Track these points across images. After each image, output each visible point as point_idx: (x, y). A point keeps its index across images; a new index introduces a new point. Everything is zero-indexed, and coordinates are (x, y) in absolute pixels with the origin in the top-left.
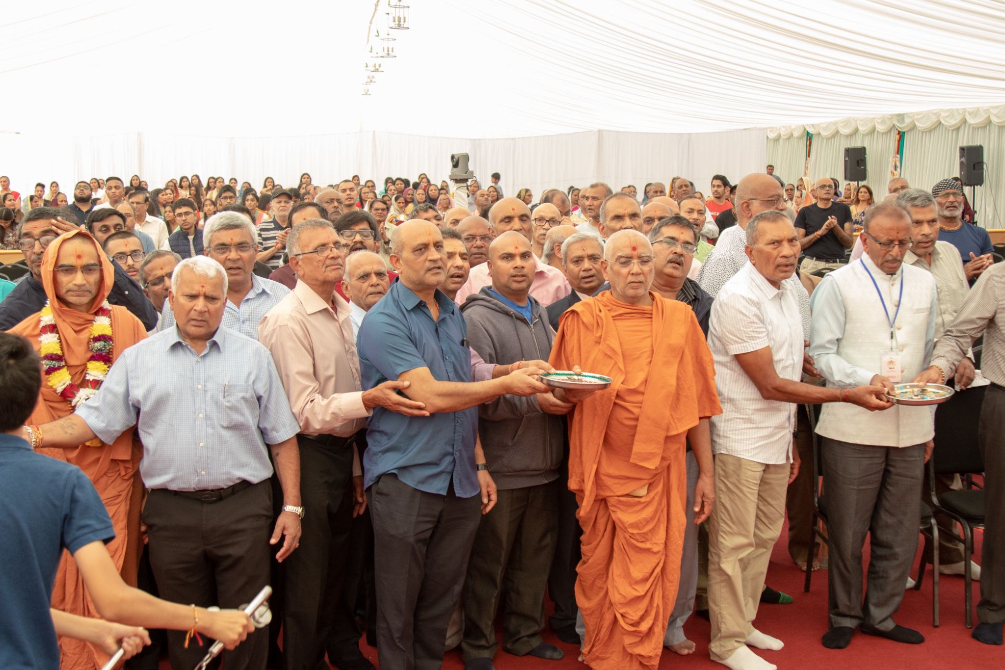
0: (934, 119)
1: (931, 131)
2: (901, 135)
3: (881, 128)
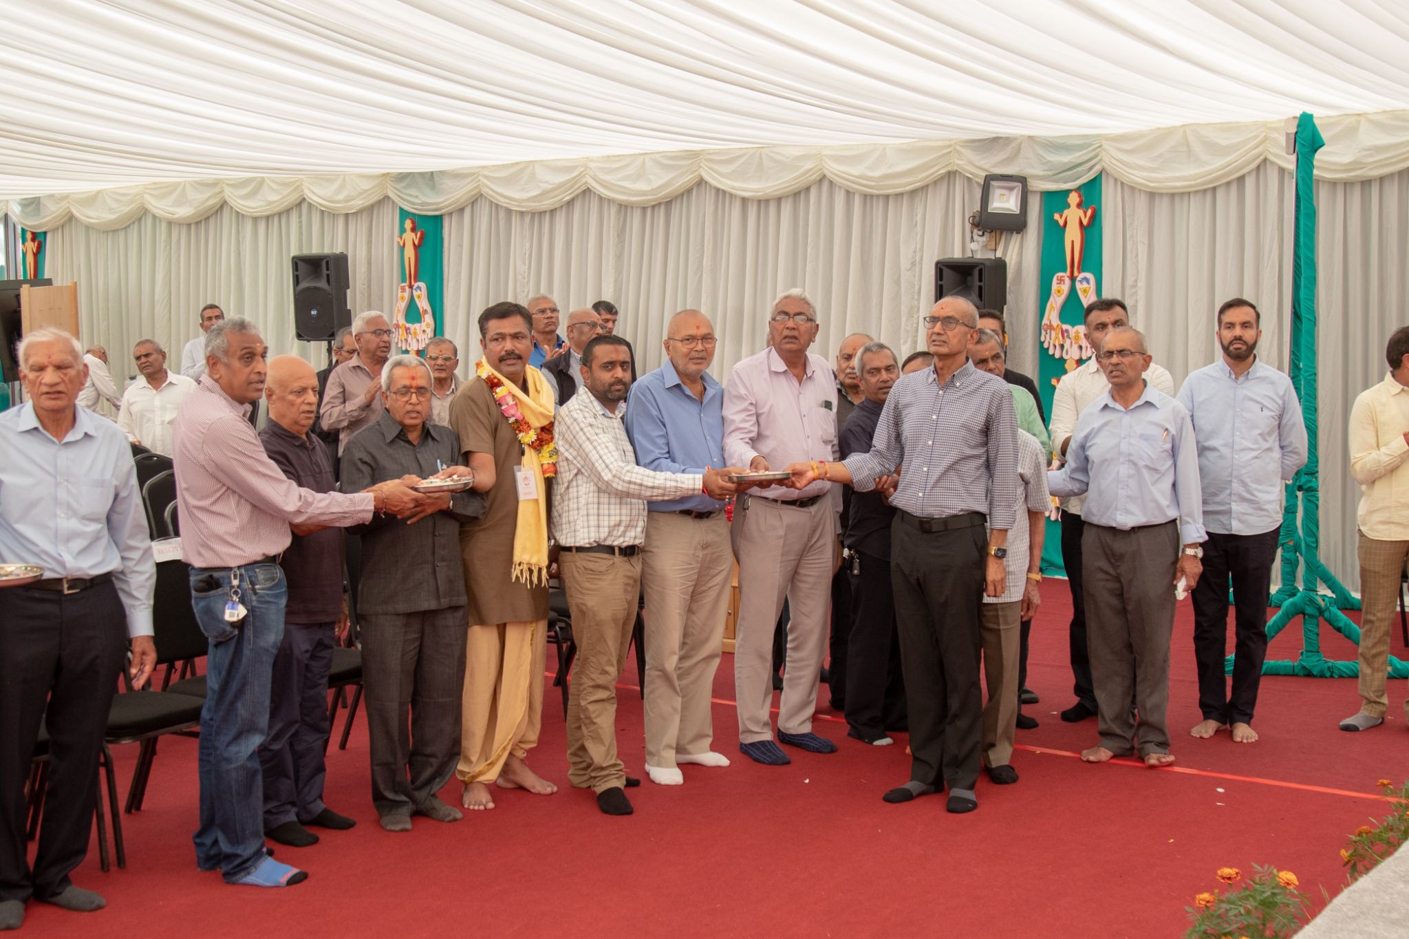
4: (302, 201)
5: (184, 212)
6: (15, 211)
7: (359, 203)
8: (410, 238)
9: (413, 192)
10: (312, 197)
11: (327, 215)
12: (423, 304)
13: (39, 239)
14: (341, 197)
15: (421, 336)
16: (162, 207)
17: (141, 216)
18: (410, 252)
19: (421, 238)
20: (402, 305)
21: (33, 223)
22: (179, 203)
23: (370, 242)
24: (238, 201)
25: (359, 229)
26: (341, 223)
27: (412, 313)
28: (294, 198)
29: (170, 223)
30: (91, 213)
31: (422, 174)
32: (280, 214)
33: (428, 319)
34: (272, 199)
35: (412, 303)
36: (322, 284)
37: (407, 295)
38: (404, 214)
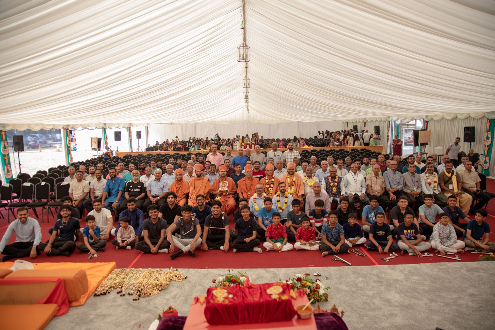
0: (371, 119)
1: (371, 122)
2: (365, 123)
3: (361, 121)
4: (470, 117)
5: (450, 118)
6: (424, 117)
7: (480, 117)
8: (489, 124)
9: (490, 115)
10: (472, 116)
11: (474, 119)
12: (490, 136)
13: (427, 122)
14: (476, 116)
15: (489, 142)
16: (447, 117)
17: (443, 118)
18: (488, 126)
19: (490, 124)
20: (486, 136)
21: (426, 120)
22: (449, 116)
23: (481, 124)
24: (459, 117)
25: (479, 122)
26: (476, 120)
27: (488, 138)
28: (468, 116)
29: (448, 120)
30: (436, 118)
31: (492, 112)
32: (466, 119)
33: (490, 139)
34: (465, 116)
35: (487, 136)
36: (469, 132)
37: (487, 134)
38: (488, 119)
